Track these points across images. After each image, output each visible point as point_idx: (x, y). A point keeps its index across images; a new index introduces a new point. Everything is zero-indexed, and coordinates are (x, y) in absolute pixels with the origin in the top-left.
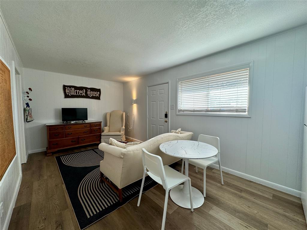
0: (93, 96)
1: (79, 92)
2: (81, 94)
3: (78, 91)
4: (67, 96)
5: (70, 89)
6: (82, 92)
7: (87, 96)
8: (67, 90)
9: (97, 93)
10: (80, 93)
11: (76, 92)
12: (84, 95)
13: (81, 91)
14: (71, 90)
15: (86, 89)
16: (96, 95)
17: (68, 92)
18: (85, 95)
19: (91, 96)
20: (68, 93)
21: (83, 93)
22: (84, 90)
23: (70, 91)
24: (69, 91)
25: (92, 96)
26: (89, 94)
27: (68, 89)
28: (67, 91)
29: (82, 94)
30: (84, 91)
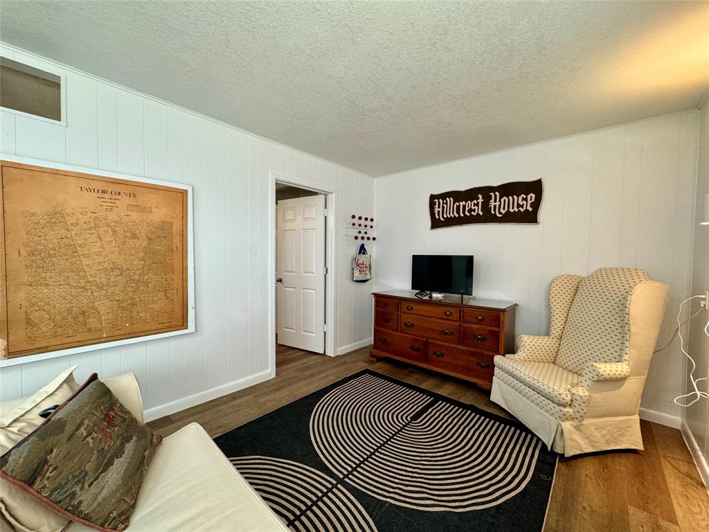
0: (508, 211)
1: (464, 206)
2: (470, 210)
3: (462, 204)
4: (436, 224)
5: (443, 203)
6: (475, 205)
7: (488, 217)
8: (437, 206)
9: (523, 199)
10: (467, 209)
11: (458, 207)
12: (478, 213)
13: (471, 202)
14: (446, 204)
15: (486, 191)
16: (522, 206)
17: (439, 212)
18: (481, 213)
19: (500, 213)
20: (439, 215)
21: (476, 207)
22: (478, 198)
23: (443, 207)
24: (441, 209)
25: (503, 212)
26: (495, 206)
27: (439, 203)
28: (437, 210)
29: (474, 211)
30: (480, 200)
